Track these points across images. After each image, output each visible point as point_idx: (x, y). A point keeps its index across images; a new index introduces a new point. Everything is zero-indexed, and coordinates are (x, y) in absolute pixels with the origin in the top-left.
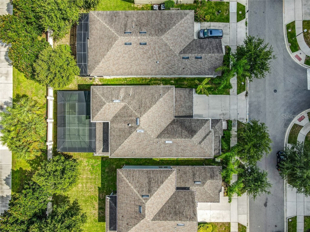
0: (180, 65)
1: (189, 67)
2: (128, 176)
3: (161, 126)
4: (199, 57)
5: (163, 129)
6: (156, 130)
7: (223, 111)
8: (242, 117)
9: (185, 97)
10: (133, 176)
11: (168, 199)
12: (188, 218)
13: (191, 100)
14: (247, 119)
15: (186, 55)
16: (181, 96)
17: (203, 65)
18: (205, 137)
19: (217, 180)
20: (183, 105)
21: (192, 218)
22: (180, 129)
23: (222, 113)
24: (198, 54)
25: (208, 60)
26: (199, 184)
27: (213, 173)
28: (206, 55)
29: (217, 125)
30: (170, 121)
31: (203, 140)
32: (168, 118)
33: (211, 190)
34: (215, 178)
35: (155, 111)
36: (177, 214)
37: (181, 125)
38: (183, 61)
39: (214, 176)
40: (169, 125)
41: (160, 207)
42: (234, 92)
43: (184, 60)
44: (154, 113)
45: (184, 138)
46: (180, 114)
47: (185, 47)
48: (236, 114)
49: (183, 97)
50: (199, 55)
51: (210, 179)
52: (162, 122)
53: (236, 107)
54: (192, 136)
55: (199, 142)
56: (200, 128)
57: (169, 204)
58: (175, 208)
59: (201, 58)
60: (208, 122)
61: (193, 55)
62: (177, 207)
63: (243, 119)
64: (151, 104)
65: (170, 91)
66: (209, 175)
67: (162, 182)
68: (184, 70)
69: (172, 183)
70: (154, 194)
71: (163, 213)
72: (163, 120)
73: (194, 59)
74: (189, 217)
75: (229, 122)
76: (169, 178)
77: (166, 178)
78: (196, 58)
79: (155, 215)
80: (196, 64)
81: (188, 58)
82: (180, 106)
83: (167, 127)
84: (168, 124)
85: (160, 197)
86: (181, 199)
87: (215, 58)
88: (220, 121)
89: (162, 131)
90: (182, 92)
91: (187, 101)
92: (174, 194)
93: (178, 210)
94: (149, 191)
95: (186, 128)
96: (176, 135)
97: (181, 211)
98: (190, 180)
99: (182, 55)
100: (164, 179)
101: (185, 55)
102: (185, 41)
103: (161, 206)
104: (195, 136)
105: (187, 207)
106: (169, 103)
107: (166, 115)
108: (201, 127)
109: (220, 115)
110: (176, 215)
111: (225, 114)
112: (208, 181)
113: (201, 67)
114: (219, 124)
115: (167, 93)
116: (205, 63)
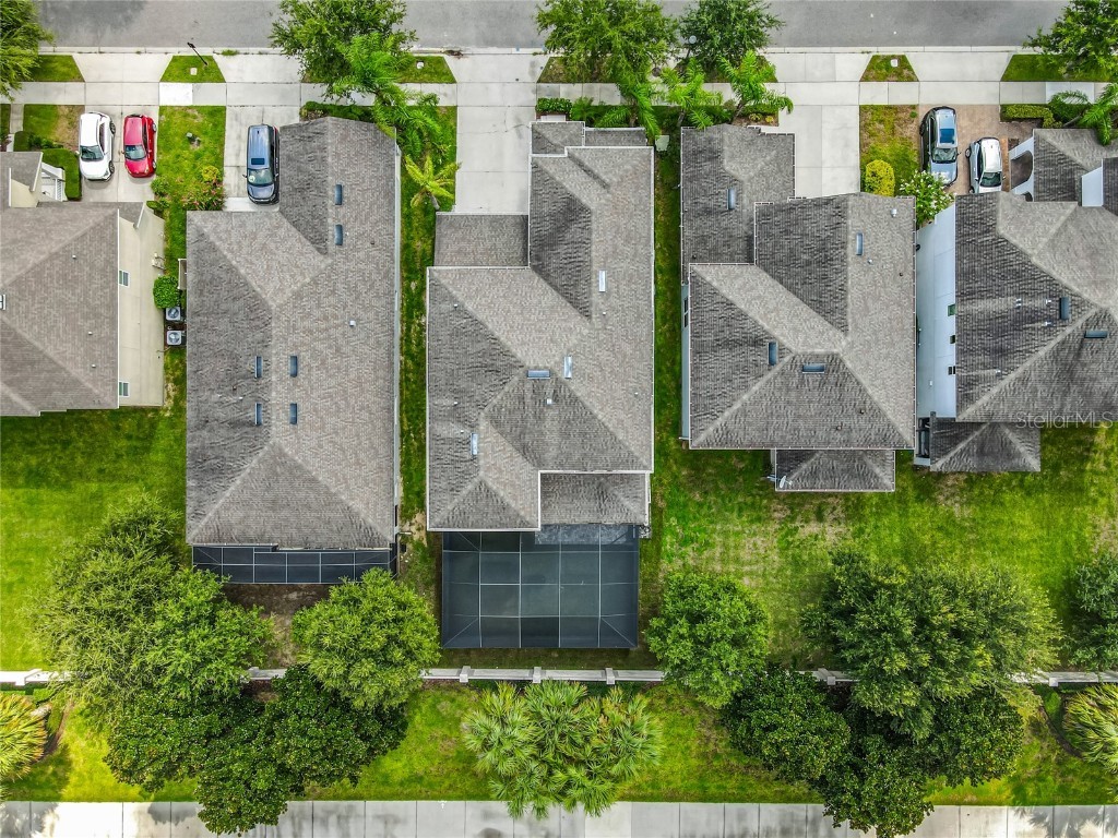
0: (361, 255)
1: (368, 227)
2: (711, 413)
3: (553, 307)
4: (336, 193)
5: (563, 300)
6: (565, 320)
7: (509, 128)
8: (527, 68)
9: (463, 239)
10: (712, 397)
11: (780, 286)
12: (838, 223)
13: (472, 222)
14: (535, 54)
15: (333, 234)
16: (459, 252)
17: (364, 182)
18: (588, 171)
19: (722, 140)
20: (488, 244)
21: (837, 210)
22: (562, 249)
23: (514, 131)
24: (326, 196)
25: (348, 165)
26: (738, 195)
27: (700, 152)
28: (330, 170)
29: (551, 139)
30: (536, 280)
31: (596, 177)
32: (529, 287)
33: (755, 159)
34: (717, 147)
35: (506, 325)
36: (826, 256)
37: (552, 246)
38: (349, 245)
39: (711, 151)
40: (550, 284)
41: (805, 311)
42: (449, 92)
43: (347, 241)
44: (511, 327)
45: (590, 233)
46: (515, 255)
47: (304, 240)
48: (517, 85)
49: (462, 244)
50: (330, 193)
51: (721, 163)
52: (540, 303)
53: (495, 88)
54: (584, 209)
55: (604, 191)
56: (558, 186)
57: (797, 284)
58: (808, 263)
59: (340, 188)
60: (540, 163)
61: (330, 211)
62: (805, 257)
63: (533, 65)
64: (486, 337)
65: (443, 281)
66: (708, 166)
67: (730, 305)
68: (377, 242)
69: (733, 276)
70: (766, 327)
71: (823, 300)
72: (535, 301)
73: (342, 210)
74: (835, 220)
75: (544, 109)
76: (715, 284)
77: (715, 293)
78: (340, 202)
79: (829, 325)
80: (358, 205)
81: (340, 228)
83: (556, 289)
84: (545, 285)
85: (776, 309)
86: (782, 247)
87: (341, 143)
88: (539, 130)
89: (569, 304)
90: (447, 247)
91: (475, 232)
92: (766, 271)
93: (815, 255)
94: (757, 342)
95: (558, 230)
96: (580, 259)
97: (816, 245)
98: (723, 224)
99: (331, 245)
100: (719, 299)
101: (330, 237)
102: (284, 240)
103: (804, 307)
104: (584, 201)
105: (805, 228)
106: (481, 282)
107: (518, 291)
108: (558, 183)
109: (520, 136)
110: (831, 260)
111: (519, 120)
112: (727, 168)
113: (368, 189)
114: (548, 134)
115: (450, 289)
116: (357, 175)
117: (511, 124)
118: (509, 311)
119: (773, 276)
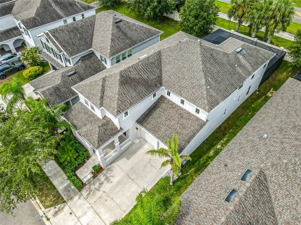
0: (237, 162)
1: (223, 173)
2: (149, 31)
3: (169, 64)
4: (232, 197)
5: (162, 64)
6: (169, 56)
8: (61, 215)
9: (177, 133)
10: (145, 33)
12: (60, 30)
14: (48, 219)
15: (250, 179)
17: (208, 196)
18: (103, 92)
19: (48, 89)
22: (145, 77)
23: (101, 189)
24: (241, 202)
25: (211, 210)
26: (68, 72)
27: (58, 96)
28: (228, 213)
30: (165, 79)
31: (103, 86)
32: (170, 78)
35: (194, 64)
36: (74, 29)
37: (147, 82)
38: (243, 169)
39: (55, 91)
40: (161, 74)
43: (244, 171)
44: (192, 63)
45: (129, 67)
46: (161, 110)
48: (75, 210)
49: (179, 130)
50: (237, 199)
51: (58, 85)
52: (172, 68)
54: (122, 76)
55: (107, 79)
57: (89, 34)
58: (80, 33)
59: (228, 200)
60: (116, 110)
61: (244, 190)
62: (78, 35)
63: (56, 213)
65: (206, 102)
67: (112, 40)
68: (223, 165)
70: (111, 26)
71: (89, 25)
72: (173, 70)
73: (236, 187)
74: (60, 32)
76: (109, 48)
77: (112, 46)
78: (234, 191)
80: (221, 186)
81: (243, 178)
82: (171, 117)
83: (161, 71)
84: (163, 75)
85: (103, 31)
86: (79, 43)
88: (97, 143)
89: (162, 62)
90: (188, 134)
92: (91, 44)
93: (76, 33)
94: (118, 27)
95: (138, 83)
96: (143, 67)
97: (72, 34)
98: (83, 72)
99: (255, 172)
100: (113, 44)
101: (254, 176)
103: (96, 28)
104: (118, 78)
105: (68, 39)
106: (188, 91)
107: (176, 78)
108: (119, 95)
109: (102, 183)
110: (74, 27)
111: (94, 192)
112: (60, 82)
113: (208, 192)
114: (95, 137)
115: (205, 95)
116: (209, 202)
117: (99, 194)
118: (188, 70)
119: (92, 42)
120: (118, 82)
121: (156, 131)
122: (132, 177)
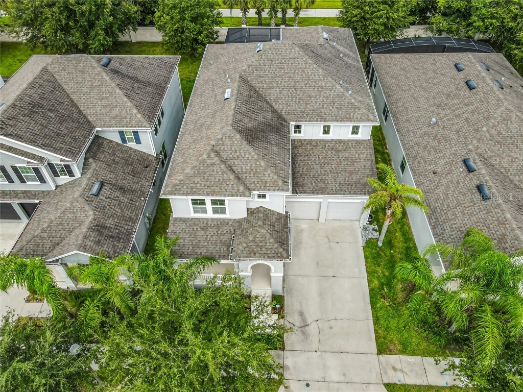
1: (444, 181)
3: (270, 88)
6: (261, 77)
9: (351, 173)
11: (82, 109)
12: (9, 119)
15: (476, 164)
17: (462, 212)
18: (231, 170)
19: (85, 237)
20: (327, 167)
21: (4, 127)
22: (261, 119)
23: (309, 321)
25: (485, 219)
26: (90, 189)
30: (284, 112)
31: (224, 162)
32: (289, 106)
34: (93, 234)
35: (308, 73)
36: (33, 107)
37: (270, 125)
38: (456, 163)
39: (101, 234)
42: (391, 372)
43: (460, 164)
44: (304, 71)
45: (234, 115)
46: (302, 158)
48: (308, 377)
49: (350, 168)
50: (494, 191)
51: (95, 220)
52: (280, 92)
53: (334, 375)
55: (217, 149)
57: (68, 105)
58: (50, 110)
59: (485, 198)
61: (487, 178)
65: (364, 111)
66: (110, 222)
67: (128, 97)
68: (431, 175)
69: (118, 119)
70: (104, 74)
71: (52, 89)
72: (285, 93)
73: (476, 182)
74: (11, 122)
76: (135, 111)
77: (137, 107)
78: (480, 188)
80: (460, 193)
81: (471, 170)
82: (324, 158)
83: (268, 102)
84: (276, 107)
85: (92, 89)
86: (67, 128)
89: (257, 89)
90: (365, 166)
91: (340, 179)
92: (89, 122)
93: (42, 112)
94: (116, 72)
95: (263, 131)
96: (246, 107)
98: (112, 176)
99: (473, 157)
100: (135, 103)
101: (477, 161)
105: (40, 130)
106: (330, 110)
107: (299, 102)
108: (263, 160)
109: (301, 314)
110: (30, 104)
111: (304, 333)
112: (91, 213)
113: (456, 207)
114: (271, 244)
115: (357, 104)
117: (313, 329)
118: (306, 84)
119: (85, 117)
120: (245, 143)
121: (324, 189)
122: (331, 274)
